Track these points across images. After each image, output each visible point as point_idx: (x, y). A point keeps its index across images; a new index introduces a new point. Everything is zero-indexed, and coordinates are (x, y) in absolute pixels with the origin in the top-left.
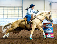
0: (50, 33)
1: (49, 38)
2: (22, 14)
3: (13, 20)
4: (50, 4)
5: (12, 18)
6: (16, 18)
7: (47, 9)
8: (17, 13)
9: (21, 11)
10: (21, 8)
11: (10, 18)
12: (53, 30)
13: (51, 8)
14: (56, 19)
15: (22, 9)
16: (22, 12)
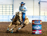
0: (38, 30)
2: (13, 11)
3: (4, 17)
4: (39, 3)
6: (7, 15)
7: (36, 8)
11: (2, 15)
12: (41, 27)
13: (40, 7)
15: (13, 7)
16: (13, 9)
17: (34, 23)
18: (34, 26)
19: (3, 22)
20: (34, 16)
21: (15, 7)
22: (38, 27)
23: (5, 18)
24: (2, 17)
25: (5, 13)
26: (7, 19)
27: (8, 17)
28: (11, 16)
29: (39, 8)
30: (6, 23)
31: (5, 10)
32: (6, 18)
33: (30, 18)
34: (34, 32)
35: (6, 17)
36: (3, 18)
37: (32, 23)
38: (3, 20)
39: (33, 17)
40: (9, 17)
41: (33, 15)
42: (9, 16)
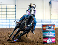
0: (51, 38)
1: (50, 44)
2: (16, 14)
4: (50, 3)
5: (3, 18)
7: (46, 9)
9: (14, 10)
12: (54, 34)
13: (51, 8)
14: (57, 21)
15: (15, 8)
16: (16, 11)
17: (45, 28)
19: (3, 28)
21: (18, 8)
22: (51, 34)
24: (1, 22)
25: (5, 16)
26: (8, 24)
29: (50, 10)
30: (7, 29)
31: (5, 13)
34: (45, 40)
35: (6, 22)
36: (2, 23)
37: (43, 29)
38: (3, 26)
39: (42, 21)
40: (10, 22)
41: (42, 19)
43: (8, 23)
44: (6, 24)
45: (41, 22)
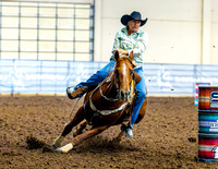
2: (92, 40)
3: (44, 70)
6: (60, 57)
8: (69, 36)
9: (87, 24)
10: (88, 13)
15: (93, 17)
16: (92, 28)
18: (211, 118)
19: (41, 93)
20: (204, 68)
21: (102, 18)
23: (50, 73)
24: (35, 70)
27: (65, 70)
28: (81, 66)
30: (57, 99)
32: (55, 74)
33: (180, 76)
35: (53, 70)
36: (39, 77)
38: (40, 86)
39: (195, 71)
40: (71, 71)
42: (72, 65)
43: (60, 74)
44: (53, 77)
45: (192, 73)
